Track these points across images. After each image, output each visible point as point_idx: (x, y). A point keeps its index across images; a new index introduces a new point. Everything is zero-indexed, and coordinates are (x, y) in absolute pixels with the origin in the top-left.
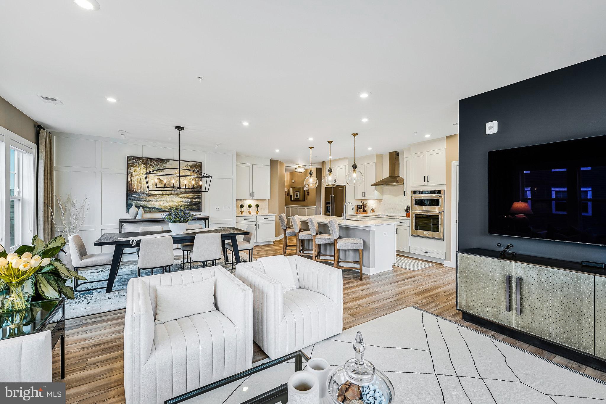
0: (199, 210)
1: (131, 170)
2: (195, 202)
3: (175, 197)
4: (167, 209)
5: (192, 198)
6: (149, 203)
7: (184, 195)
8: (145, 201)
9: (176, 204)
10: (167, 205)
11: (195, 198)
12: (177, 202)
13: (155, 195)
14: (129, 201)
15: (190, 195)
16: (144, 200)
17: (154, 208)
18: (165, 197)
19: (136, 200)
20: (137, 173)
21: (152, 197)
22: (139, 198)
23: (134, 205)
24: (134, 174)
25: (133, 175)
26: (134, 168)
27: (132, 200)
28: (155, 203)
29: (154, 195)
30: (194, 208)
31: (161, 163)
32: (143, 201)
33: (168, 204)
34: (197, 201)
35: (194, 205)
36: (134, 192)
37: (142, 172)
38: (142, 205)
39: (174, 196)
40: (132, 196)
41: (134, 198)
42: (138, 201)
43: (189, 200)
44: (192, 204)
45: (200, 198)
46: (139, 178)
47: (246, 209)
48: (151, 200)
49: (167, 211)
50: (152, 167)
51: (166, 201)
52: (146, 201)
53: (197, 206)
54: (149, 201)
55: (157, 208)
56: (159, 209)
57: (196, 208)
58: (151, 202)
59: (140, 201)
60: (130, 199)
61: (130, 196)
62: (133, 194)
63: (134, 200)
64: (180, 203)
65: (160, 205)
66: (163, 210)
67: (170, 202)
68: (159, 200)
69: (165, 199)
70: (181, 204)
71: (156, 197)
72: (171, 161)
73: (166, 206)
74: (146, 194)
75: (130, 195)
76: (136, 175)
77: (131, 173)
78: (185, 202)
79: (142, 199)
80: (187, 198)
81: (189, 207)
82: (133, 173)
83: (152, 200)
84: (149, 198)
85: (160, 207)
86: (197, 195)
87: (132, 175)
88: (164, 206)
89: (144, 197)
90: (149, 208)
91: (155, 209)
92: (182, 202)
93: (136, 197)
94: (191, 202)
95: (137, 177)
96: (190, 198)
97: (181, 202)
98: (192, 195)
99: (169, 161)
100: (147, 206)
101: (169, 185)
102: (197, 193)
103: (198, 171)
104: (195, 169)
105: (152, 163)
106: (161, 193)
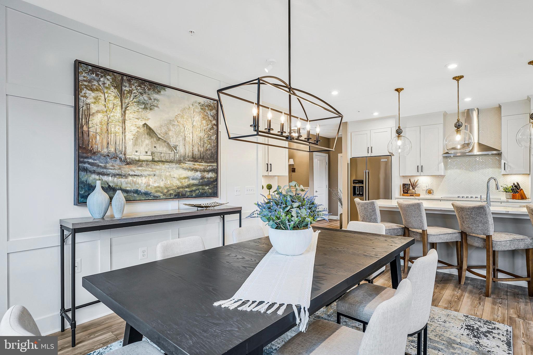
0: (215, 194)
1: (85, 96)
2: (208, 178)
3: (177, 168)
4: (162, 193)
5: (204, 171)
6: (126, 180)
7: (190, 164)
8: (118, 175)
9: (178, 182)
10: (162, 184)
11: (209, 171)
12: (180, 179)
13: (139, 161)
14: (82, 173)
15: (200, 165)
16: (117, 172)
17: (137, 192)
18: (158, 167)
19: (99, 174)
20: (100, 106)
21: (133, 168)
22: (105, 168)
23: (98, 184)
24: (94, 108)
25: (93, 111)
26: (93, 94)
27: (90, 172)
28: (139, 180)
29: (137, 161)
30: (207, 191)
31: (149, 89)
32: (114, 175)
33: (163, 182)
34: (211, 178)
35: (207, 185)
36: (94, 153)
37: (111, 106)
38: (111, 185)
39: (174, 165)
40: (89, 163)
41: (95, 168)
42: (103, 174)
43: (198, 174)
44: (205, 183)
45: (216, 171)
46: (106, 118)
48: (131, 173)
49: (161, 197)
50: (131, 99)
51: (160, 176)
52: (120, 175)
53: (211, 186)
54: (126, 176)
55: (143, 191)
56: (146, 194)
57: (210, 191)
58: (130, 178)
59: (108, 175)
60: (85, 170)
61: (85, 163)
62: (91, 158)
63: (94, 172)
64: (184, 180)
65: (149, 185)
66: (154, 196)
67: (166, 178)
68: (146, 173)
69: (157, 173)
70: (186, 182)
71: (141, 166)
72: (167, 89)
73: (159, 187)
74: (120, 159)
75: (86, 160)
76: (98, 112)
77: (87, 104)
78: (193, 179)
79: (111, 171)
80: (196, 170)
81: (198, 189)
82: (92, 106)
83: (133, 173)
84: (126, 169)
85: (149, 190)
86: (211, 166)
87: (88, 109)
88: (156, 187)
89: (117, 167)
90: (126, 191)
91: (138, 194)
92: (188, 178)
93: (98, 166)
94: (203, 178)
96: (200, 171)
97: (185, 178)
98: (202, 165)
99: (164, 89)
100: (124, 186)
101: (165, 141)
102: (211, 162)
103: (212, 116)
104: (207, 113)
105: (133, 87)
106: (150, 158)
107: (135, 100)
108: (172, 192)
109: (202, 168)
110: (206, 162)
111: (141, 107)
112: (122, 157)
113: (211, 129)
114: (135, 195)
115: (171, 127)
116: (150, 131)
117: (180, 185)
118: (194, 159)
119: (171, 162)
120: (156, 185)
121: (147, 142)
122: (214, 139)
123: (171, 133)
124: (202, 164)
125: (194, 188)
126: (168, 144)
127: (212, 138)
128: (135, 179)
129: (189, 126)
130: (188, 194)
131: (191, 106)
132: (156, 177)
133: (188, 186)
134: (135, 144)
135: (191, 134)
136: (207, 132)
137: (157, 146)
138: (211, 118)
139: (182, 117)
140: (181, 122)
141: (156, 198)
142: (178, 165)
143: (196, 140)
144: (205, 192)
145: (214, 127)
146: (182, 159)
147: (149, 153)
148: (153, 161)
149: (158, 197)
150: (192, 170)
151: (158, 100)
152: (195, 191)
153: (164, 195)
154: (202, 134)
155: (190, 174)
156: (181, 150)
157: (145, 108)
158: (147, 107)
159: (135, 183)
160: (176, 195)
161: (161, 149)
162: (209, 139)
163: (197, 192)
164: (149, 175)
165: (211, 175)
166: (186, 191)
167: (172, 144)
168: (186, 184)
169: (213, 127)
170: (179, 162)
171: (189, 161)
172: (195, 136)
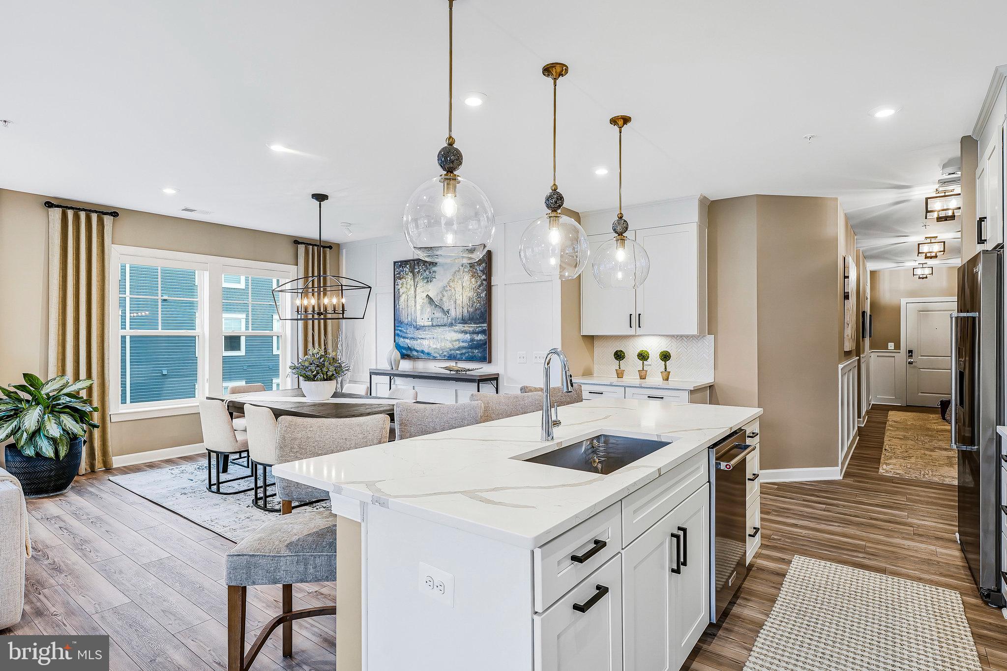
1: (398, 284)
2: (477, 341)
4: (438, 354)
5: (474, 333)
6: (417, 342)
7: (460, 327)
9: (450, 344)
11: (478, 333)
12: (452, 341)
17: (423, 352)
19: (404, 338)
20: (404, 289)
21: (420, 332)
22: (406, 333)
24: (401, 291)
25: (401, 294)
26: (401, 282)
28: (425, 342)
36: (401, 323)
39: (447, 328)
43: (468, 337)
44: (474, 345)
45: (489, 332)
46: (407, 297)
47: (632, 364)
56: (428, 354)
57: (480, 355)
58: (419, 340)
60: (398, 335)
66: (433, 357)
68: (428, 336)
69: (435, 336)
71: (425, 331)
77: (398, 290)
80: (465, 332)
81: (468, 352)
87: (399, 293)
90: (417, 351)
91: (424, 354)
93: (403, 332)
94: (472, 340)
95: (404, 295)
96: (470, 333)
97: (456, 341)
101: (440, 307)
102: (480, 322)
103: (481, 271)
104: (476, 269)
105: (420, 267)
106: (430, 323)
107: (421, 277)
108: (445, 353)
109: (471, 329)
110: (475, 323)
111: (425, 282)
112: (414, 323)
113: (480, 286)
114: (422, 354)
115: (445, 293)
116: (431, 300)
117: (452, 347)
118: (464, 321)
119: (445, 325)
120: (435, 346)
121: (428, 309)
122: (484, 296)
123: (444, 299)
124: (471, 325)
125: (464, 351)
126: (443, 309)
127: (482, 295)
128: (422, 341)
129: (459, 289)
130: (459, 356)
131: (461, 268)
132: (434, 340)
133: (459, 349)
134: (422, 313)
135: (461, 296)
136: (476, 290)
137: (435, 312)
138: (480, 274)
139: (453, 281)
140: (453, 287)
141: (435, 358)
142: (450, 328)
143: (466, 301)
144: (475, 356)
145: (484, 282)
146: (454, 322)
147: (430, 320)
148: (433, 326)
149: (435, 357)
150: (462, 332)
151: (434, 272)
152: (464, 354)
153: (440, 356)
154: (471, 294)
155: (461, 336)
156: (453, 313)
157: (428, 282)
158: (429, 280)
159: (422, 344)
160: (448, 357)
161: (439, 314)
162: (479, 297)
163: (467, 355)
164: (430, 338)
165: (480, 337)
166: (457, 353)
167: (445, 309)
168: (456, 347)
169: (482, 284)
170: (451, 325)
171: (460, 323)
172: (464, 296)
